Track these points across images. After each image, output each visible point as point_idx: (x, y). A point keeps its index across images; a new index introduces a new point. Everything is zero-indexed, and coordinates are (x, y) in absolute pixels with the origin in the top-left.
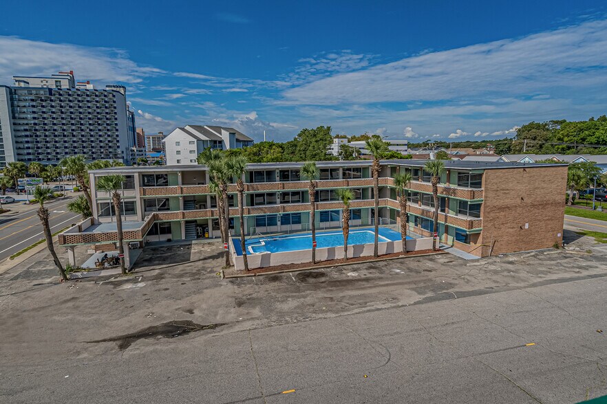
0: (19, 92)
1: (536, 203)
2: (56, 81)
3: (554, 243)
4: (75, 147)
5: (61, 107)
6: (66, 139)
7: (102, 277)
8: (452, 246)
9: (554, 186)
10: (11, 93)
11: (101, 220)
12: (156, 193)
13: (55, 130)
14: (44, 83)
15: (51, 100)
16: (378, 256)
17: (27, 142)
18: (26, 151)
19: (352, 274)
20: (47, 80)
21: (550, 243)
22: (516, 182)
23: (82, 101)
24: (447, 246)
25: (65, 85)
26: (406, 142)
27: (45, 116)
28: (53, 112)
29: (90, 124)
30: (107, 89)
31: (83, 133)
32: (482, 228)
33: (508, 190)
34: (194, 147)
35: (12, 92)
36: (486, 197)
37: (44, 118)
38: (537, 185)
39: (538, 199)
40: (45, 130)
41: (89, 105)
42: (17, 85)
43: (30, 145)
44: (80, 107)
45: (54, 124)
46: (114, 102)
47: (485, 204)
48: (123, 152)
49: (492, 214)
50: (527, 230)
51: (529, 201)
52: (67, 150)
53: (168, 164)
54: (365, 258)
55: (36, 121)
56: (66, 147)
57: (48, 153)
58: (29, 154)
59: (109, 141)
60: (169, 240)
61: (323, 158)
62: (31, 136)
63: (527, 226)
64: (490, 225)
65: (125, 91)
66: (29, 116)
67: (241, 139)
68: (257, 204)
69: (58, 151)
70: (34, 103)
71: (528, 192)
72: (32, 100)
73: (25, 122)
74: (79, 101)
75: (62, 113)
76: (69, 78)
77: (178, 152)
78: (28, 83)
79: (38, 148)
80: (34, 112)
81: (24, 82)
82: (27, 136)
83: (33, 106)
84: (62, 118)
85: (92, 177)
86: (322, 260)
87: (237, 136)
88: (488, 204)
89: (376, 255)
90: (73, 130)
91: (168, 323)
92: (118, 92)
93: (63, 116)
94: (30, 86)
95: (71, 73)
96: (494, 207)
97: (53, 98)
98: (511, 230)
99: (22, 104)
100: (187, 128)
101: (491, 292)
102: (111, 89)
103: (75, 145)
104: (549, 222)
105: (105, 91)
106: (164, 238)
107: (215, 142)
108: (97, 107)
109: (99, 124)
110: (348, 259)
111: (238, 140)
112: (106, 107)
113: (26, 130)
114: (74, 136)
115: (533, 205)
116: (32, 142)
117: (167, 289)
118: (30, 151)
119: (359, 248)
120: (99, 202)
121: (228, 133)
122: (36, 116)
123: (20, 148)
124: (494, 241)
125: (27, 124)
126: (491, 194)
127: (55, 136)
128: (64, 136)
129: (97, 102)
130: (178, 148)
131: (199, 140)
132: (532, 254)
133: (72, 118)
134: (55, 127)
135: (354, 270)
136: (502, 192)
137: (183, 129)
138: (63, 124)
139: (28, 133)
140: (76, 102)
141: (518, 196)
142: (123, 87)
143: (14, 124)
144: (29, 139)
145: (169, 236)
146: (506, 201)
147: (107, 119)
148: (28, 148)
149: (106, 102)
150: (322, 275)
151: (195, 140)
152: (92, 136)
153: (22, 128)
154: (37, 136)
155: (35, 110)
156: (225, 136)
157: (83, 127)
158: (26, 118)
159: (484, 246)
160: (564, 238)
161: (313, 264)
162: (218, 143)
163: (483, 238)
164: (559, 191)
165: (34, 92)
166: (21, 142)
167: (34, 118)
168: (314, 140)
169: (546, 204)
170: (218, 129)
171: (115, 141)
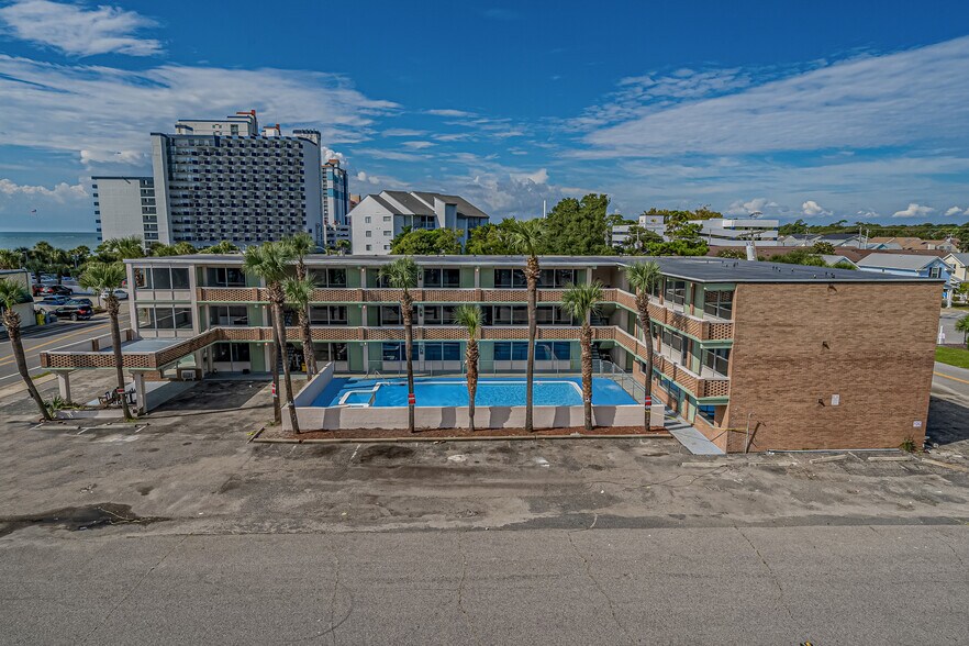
0: (178, 142)
1: (859, 356)
2: (232, 126)
3: (902, 441)
4: (247, 222)
5: (231, 163)
6: (235, 210)
7: (98, 420)
8: (692, 425)
9: (905, 323)
10: (168, 144)
11: (142, 333)
12: (225, 297)
13: (221, 197)
14: (217, 128)
15: (218, 154)
16: (532, 430)
17: (186, 214)
18: (184, 227)
19: (456, 458)
20: (220, 124)
21: (893, 440)
22: (810, 310)
23: (259, 154)
24: (684, 423)
25: (244, 131)
26: (776, 223)
27: (210, 176)
28: (220, 171)
29: (267, 189)
30: (295, 135)
31: (258, 202)
32: (728, 397)
33: (791, 325)
34: (390, 226)
35: (169, 142)
36: (738, 337)
37: (208, 180)
38: (861, 318)
39: (863, 348)
40: (209, 197)
41: (267, 160)
42: (176, 132)
43: (189, 218)
44: (255, 163)
45: (221, 188)
46: (301, 155)
47: (736, 350)
48: (310, 231)
49: (751, 371)
50: (835, 409)
51: (843, 352)
52: (236, 227)
53: (354, 254)
54: (510, 431)
55: (198, 184)
56: (235, 222)
57: (212, 230)
58: (188, 230)
59: (292, 214)
60: (246, 372)
61: (582, 249)
62: (191, 205)
63: (835, 400)
64: (745, 392)
65: (319, 139)
66: (189, 176)
67: (466, 212)
68: (385, 323)
69: (225, 227)
70: (196, 158)
71: (839, 333)
72: (194, 154)
73: (185, 184)
74: (254, 154)
75: (231, 171)
76: (249, 120)
77: (368, 233)
78: (191, 129)
79: (199, 222)
80: (196, 171)
81: (186, 127)
82: (186, 205)
83: (195, 162)
84: (232, 180)
85: (129, 267)
86: (432, 427)
87: (460, 209)
88: (741, 352)
89: (530, 429)
90: (245, 197)
91: (97, 506)
92: (306, 140)
93: (233, 176)
94: (195, 133)
95: (253, 113)
96: (757, 357)
97: (220, 150)
98: (799, 406)
99: (181, 159)
100: (384, 196)
101: (677, 526)
102: (299, 135)
103: (247, 219)
104: (890, 396)
105: (290, 139)
106: (238, 367)
107: (423, 218)
108: (278, 163)
109: (279, 189)
110: (474, 430)
111: (460, 216)
112: (290, 164)
113: (185, 197)
114: (245, 205)
115: (852, 360)
116: (192, 214)
117: (156, 450)
118: (190, 226)
119: (500, 413)
120: (139, 306)
121: (444, 204)
122: (198, 176)
123: (177, 222)
124: (756, 423)
125: (187, 188)
126: (748, 333)
127: (222, 205)
128: (233, 205)
129: (278, 155)
130: (368, 227)
131: (397, 214)
132: (838, 457)
133: (244, 180)
134: (222, 193)
135: (469, 451)
136: (776, 328)
137: (377, 198)
138: (232, 188)
139: (187, 201)
140: (250, 156)
141: (815, 339)
142: (317, 133)
143: (171, 188)
144: (188, 209)
145: (247, 365)
146: (786, 346)
147: (291, 181)
148: (187, 222)
149: (289, 155)
150: (407, 453)
151: (392, 215)
152: (269, 206)
153: (181, 193)
154: (198, 205)
155: (197, 167)
156: (439, 208)
157: (258, 193)
158: (186, 180)
159: (732, 431)
160: (929, 430)
161: (409, 432)
162: (428, 220)
163: (731, 416)
164: (918, 334)
165: (196, 142)
166: (179, 214)
167: (196, 180)
168: (574, 218)
169: (885, 359)
170: (430, 197)
171: (300, 215)
